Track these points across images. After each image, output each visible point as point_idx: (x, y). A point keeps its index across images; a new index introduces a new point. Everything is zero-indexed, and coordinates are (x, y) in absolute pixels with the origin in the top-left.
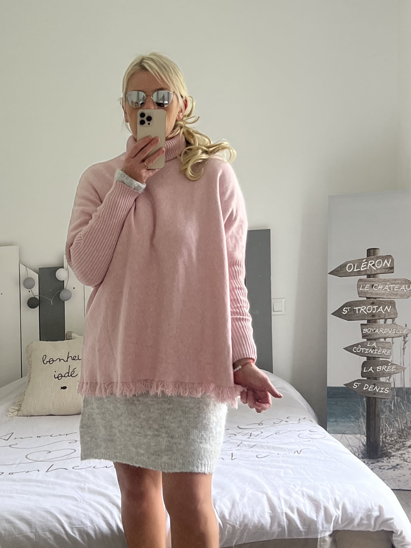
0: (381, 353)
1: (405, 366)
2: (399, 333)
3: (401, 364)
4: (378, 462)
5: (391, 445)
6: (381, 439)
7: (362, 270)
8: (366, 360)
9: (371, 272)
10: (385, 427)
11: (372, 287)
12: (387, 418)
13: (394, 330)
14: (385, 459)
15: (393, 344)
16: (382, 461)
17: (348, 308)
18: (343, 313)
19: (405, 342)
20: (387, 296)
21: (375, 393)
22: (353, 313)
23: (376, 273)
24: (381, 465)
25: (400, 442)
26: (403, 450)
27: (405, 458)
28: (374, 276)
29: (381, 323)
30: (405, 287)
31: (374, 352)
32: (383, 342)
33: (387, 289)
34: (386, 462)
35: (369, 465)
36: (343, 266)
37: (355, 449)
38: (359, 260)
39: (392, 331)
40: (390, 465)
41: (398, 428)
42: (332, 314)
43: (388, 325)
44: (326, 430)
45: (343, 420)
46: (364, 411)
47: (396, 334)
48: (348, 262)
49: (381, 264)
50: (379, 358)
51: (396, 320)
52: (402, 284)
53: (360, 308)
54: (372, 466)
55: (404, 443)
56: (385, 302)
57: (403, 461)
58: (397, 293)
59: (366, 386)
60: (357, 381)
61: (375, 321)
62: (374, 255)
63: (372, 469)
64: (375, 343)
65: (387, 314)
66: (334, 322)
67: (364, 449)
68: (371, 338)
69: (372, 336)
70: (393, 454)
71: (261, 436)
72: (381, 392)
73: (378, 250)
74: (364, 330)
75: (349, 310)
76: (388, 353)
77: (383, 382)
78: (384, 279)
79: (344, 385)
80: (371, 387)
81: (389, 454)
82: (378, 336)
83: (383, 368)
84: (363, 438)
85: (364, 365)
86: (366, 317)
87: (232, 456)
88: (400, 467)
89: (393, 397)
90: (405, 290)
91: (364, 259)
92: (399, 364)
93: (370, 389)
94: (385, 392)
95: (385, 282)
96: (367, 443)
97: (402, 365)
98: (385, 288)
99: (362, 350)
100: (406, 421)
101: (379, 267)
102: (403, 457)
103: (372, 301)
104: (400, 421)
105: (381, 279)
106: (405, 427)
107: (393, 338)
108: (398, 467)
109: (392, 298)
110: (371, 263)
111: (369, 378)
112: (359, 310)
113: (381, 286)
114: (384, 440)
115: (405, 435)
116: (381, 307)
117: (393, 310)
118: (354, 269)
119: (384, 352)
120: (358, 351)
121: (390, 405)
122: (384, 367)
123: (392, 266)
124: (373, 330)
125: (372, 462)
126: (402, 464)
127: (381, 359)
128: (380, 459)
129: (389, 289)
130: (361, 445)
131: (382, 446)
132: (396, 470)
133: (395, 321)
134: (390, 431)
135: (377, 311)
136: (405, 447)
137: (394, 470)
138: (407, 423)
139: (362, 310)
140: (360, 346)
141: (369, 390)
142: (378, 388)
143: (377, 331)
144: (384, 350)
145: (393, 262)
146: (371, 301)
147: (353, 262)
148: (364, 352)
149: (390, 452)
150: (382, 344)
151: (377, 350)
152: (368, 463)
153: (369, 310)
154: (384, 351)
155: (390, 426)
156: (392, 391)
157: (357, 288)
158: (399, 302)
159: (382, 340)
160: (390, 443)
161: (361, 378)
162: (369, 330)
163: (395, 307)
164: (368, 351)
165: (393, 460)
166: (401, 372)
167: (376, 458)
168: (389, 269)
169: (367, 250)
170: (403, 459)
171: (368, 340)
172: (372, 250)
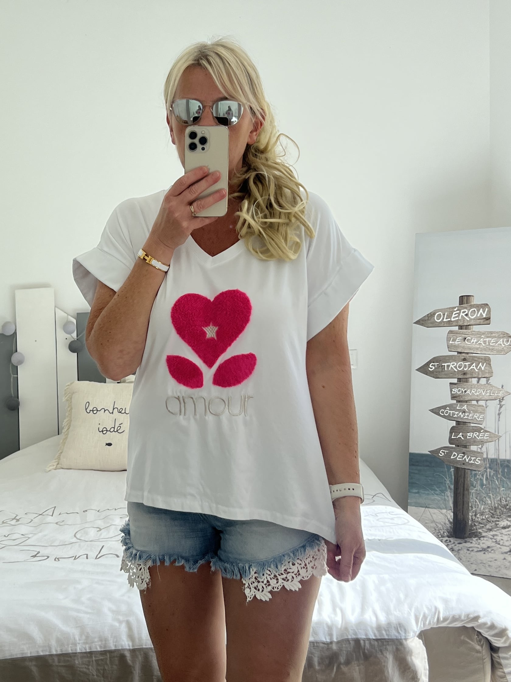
0: (472, 418)
1: (500, 435)
2: (494, 396)
3: (495, 432)
4: (466, 542)
5: (482, 524)
6: (470, 517)
7: (452, 320)
8: (455, 425)
9: (464, 322)
10: (474, 503)
11: (465, 341)
12: (478, 494)
13: (488, 391)
14: (474, 539)
15: (486, 408)
16: (471, 541)
17: (436, 364)
18: (429, 369)
19: (501, 407)
20: (481, 351)
21: (464, 463)
22: (441, 370)
23: (469, 324)
24: (468, 546)
25: (493, 521)
26: (495, 531)
27: (498, 540)
28: (467, 327)
29: (473, 383)
30: (503, 341)
31: (464, 416)
34: (475, 543)
35: (455, 545)
36: (432, 315)
37: (440, 526)
38: (450, 308)
39: (486, 393)
40: (480, 547)
41: (490, 505)
42: (416, 370)
43: (482, 385)
47: (491, 397)
48: (436, 310)
49: (475, 313)
50: (470, 423)
51: (491, 381)
52: (499, 338)
53: (449, 364)
54: (458, 547)
55: (497, 523)
56: (479, 358)
57: (494, 543)
58: (494, 347)
59: (454, 454)
60: (443, 448)
61: (466, 380)
62: (467, 303)
64: (465, 406)
65: (480, 373)
66: (419, 380)
67: (450, 527)
68: (462, 399)
69: (462, 397)
70: (484, 534)
72: (472, 462)
73: (472, 298)
74: (453, 390)
75: (436, 367)
76: (481, 418)
77: (474, 451)
78: (479, 332)
79: (429, 451)
80: (460, 456)
81: (479, 535)
82: (469, 398)
83: (474, 435)
84: (449, 514)
85: (453, 430)
86: (456, 375)
88: (493, 550)
89: (485, 469)
90: (502, 345)
91: (455, 308)
92: (493, 432)
93: (459, 458)
94: (476, 463)
95: (479, 334)
96: (454, 520)
97: (497, 433)
98: (479, 342)
99: (450, 413)
100: (499, 497)
101: (473, 317)
102: (495, 539)
104: (493, 498)
105: (474, 331)
106: (498, 504)
107: (487, 400)
108: (490, 550)
109: (488, 354)
110: (464, 312)
111: (458, 446)
112: (448, 366)
113: (474, 340)
114: (474, 518)
115: (499, 514)
116: (474, 364)
117: (487, 368)
118: (443, 319)
119: (476, 417)
120: (446, 413)
122: (476, 434)
123: (488, 316)
124: (464, 391)
125: (459, 542)
126: (493, 546)
127: (472, 425)
128: (468, 539)
129: (484, 343)
130: (447, 522)
131: (471, 525)
132: (486, 553)
133: (489, 381)
134: (481, 509)
135: (468, 368)
136: (498, 527)
137: (484, 553)
138: (500, 500)
139: (451, 367)
140: (448, 408)
141: (458, 459)
142: (468, 457)
143: (468, 392)
144: (475, 414)
145: (490, 313)
146: (463, 356)
147: (442, 311)
148: (453, 415)
149: (480, 533)
150: (474, 408)
151: (468, 414)
152: (454, 543)
153: (460, 367)
154: (477, 415)
156: (484, 462)
157: (447, 341)
158: (495, 359)
159: (474, 402)
160: (481, 521)
161: (448, 445)
162: (459, 391)
163: (490, 365)
164: (457, 415)
165: (483, 542)
166: (496, 440)
167: (464, 538)
168: (485, 320)
169: (460, 297)
170: (494, 541)
171: (458, 401)
172: (465, 298)
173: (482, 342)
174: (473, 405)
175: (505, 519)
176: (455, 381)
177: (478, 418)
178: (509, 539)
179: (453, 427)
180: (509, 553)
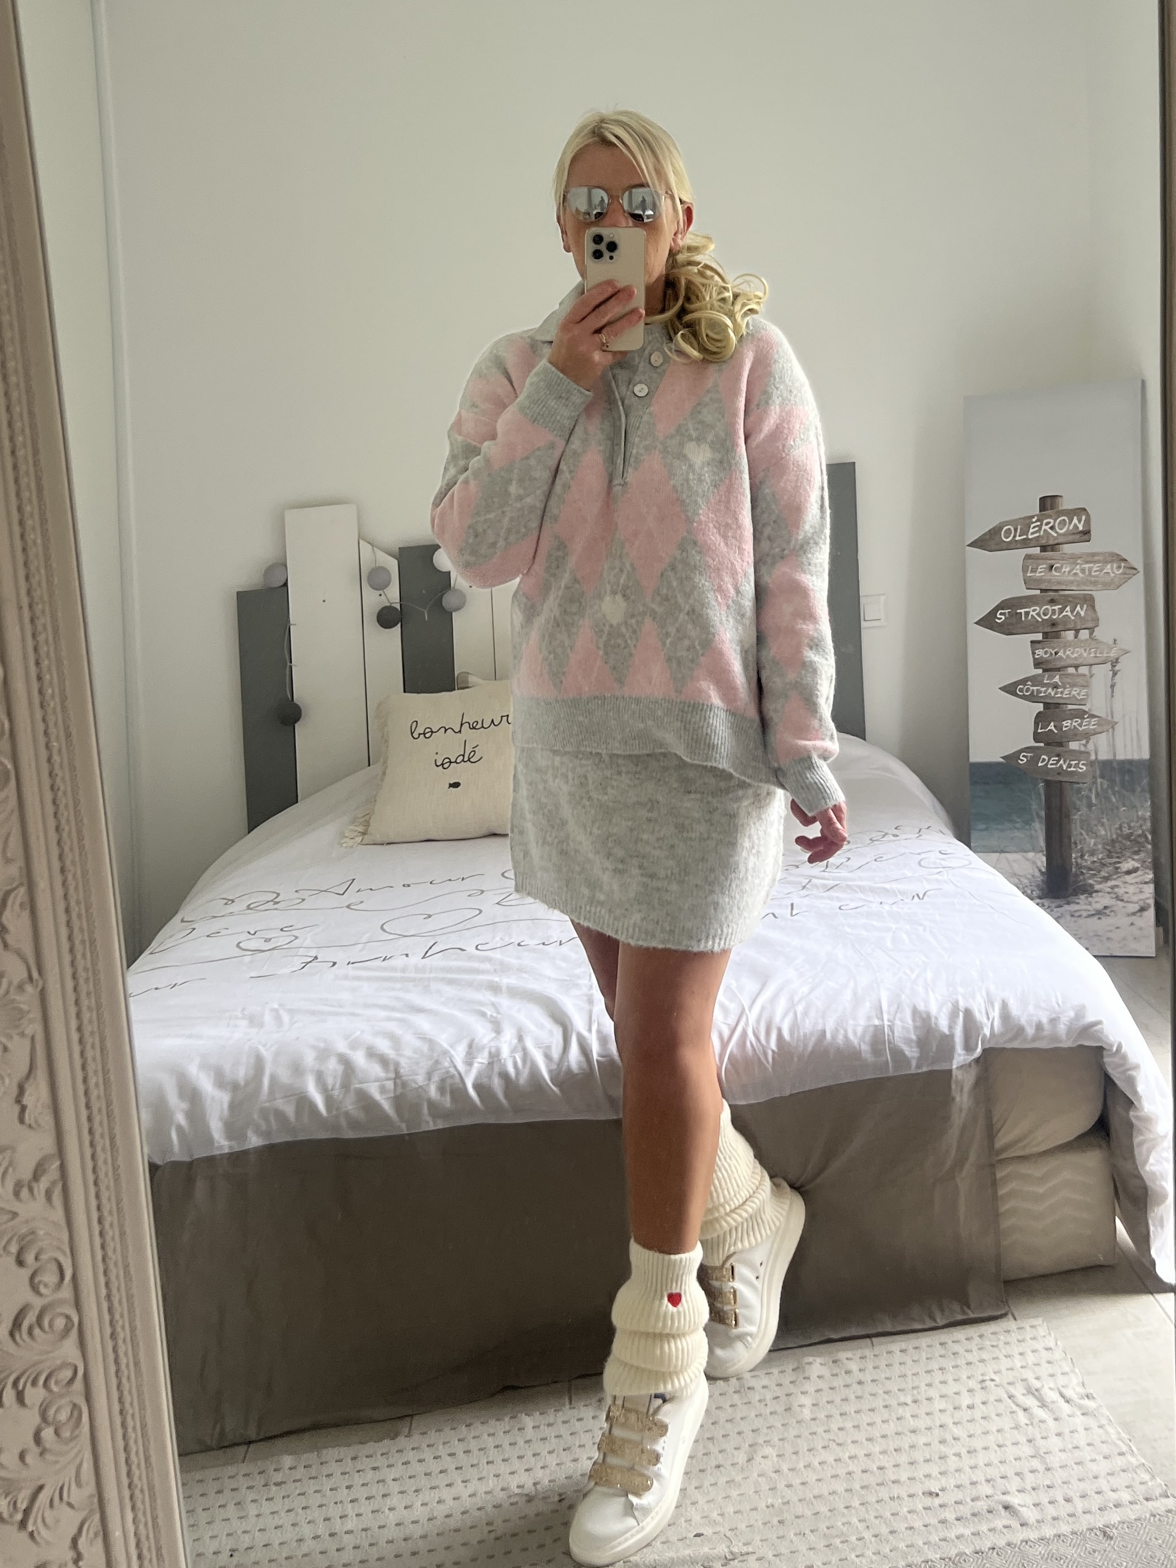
0: (1068, 696)
1: (1116, 720)
2: (1102, 657)
3: (1107, 716)
4: (1068, 903)
5: (1092, 870)
6: (1074, 860)
7: (1030, 537)
8: (1042, 709)
9: (1048, 540)
11: (1051, 570)
13: (1093, 650)
14: (1082, 897)
15: (1091, 676)
16: (1077, 901)
17: (1007, 611)
18: (997, 620)
19: (1115, 674)
20: (1078, 586)
21: (1060, 772)
22: (1015, 621)
23: (1056, 542)
24: (1073, 910)
25: (1110, 863)
26: (1115, 879)
27: (1120, 894)
28: (1053, 547)
29: (1068, 638)
30: (1112, 568)
31: (1056, 693)
32: (1072, 675)
33: (1076, 574)
34: (1083, 903)
35: (1052, 911)
36: (995, 531)
37: (1024, 882)
38: (1024, 518)
39: (1090, 653)
40: (1092, 909)
42: (976, 623)
43: (1082, 641)
44: (969, 846)
45: (1000, 827)
47: (1097, 659)
48: (1004, 522)
49: (1065, 525)
50: (1066, 704)
51: (1097, 633)
52: (1106, 562)
53: (1028, 609)
54: (1057, 912)
55: (1118, 865)
56: (1074, 597)
57: (1114, 900)
58: (1097, 579)
59: (1044, 758)
60: (1025, 750)
61: (1057, 635)
62: (1052, 508)
63: (1057, 919)
64: (1058, 677)
65: (1079, 622)
66: (981, 639)
67: (1042, 881)
68: (1050, 666)
69: (1051, 663)
70: (1097, 887)
71: (847, 866)
72: (1072, 769)
73: (1060, 499)
74: (1036, 652)
75: (1007, 615)
76: (1083, 696)
77: (1073, 751)
78: (1073, 554)
79: (1002, 757)
80: (1053, 760)
81: (1090, 888)
82: (1063, 664)
83: (1074, 724)
84: (1040, 859)
85: (1039, 718)
86: (1039, 627)
87: (792, 909)
88: (1112, 911)
90: (1111, 574)
91: (1033, 517)
92: (1103, 715)
93: (1051, 764)
94: (1078, 769)
95: (1074, 558)
96: (1047, 867)
97: (1109, 718)
98: (1074, 571)
99: (1033, 691)
101: (1061, 532)
102: (1115, 893)
103: (1051, 595)
105: (1065, 554)
106: (1117, 834)
107: (1091, 665)
108: (1107, 911)
109: (1088, 590)
110: (1047, 524)
111: (1047, 744)
112: (1027, 614)
113: (1066, 568)
114: (1079, 860)
115: (1119, 851)
116: (1068, 608)
117: (1089, 612)
118: (1015, 536)
119: (1075, 693)
120: (1027, 692)
122: (1076, 722)
123: (1086, 529)
124: (1053, 653)
125: (1058, 903)
126: (1113, 906)
127: (1070, 707)
128: (1072, 899)
129: (1082, 573)
130: (1037, 874)
131: (1076, 872)
132: (1103, 918)
133: (1094, 634)
134: (1089, 844)
135: (1059, 615)
136: (1119, 873)
137: (1099, 918)
138: (1120, 828)
139: (1032, 615)
140: (1029, 683)
141: (1049, 766)
142: (1065, 762)
143: (1061, 653)
144: (1074, 689)
145: (1089, 523)
146: (1048, 596)
147: (1014, 523)
148: (1037, 694)
149: (1091, 886)
150: (1071, 679)
151: (1062, 689)
152: (1049, 907)
153: (1045, 614)
154: (1076, 691)
156: (1091, 766)
157: (1023, 571)
158: (1101, 597)
159: (1071, 670)
160: (1092, 866)
161: (1034, 744)
162: (1046, 653)
163: (1093, 607)
164: (1045, 692)
165: (1097, 899)
166: (1108, 731)
167: (1065, 897)
168: (1081, 535)
169: (1040, 499)
170: (1114, 896)
171: (1045, 671)
172: (1049, 500)
173: (1078, 571)
174: (1070, 674)
175: (1129, 857)
177: (1079, 694)
178: (1137, 890)
179: (1040, 713)
180: (1138, 914)
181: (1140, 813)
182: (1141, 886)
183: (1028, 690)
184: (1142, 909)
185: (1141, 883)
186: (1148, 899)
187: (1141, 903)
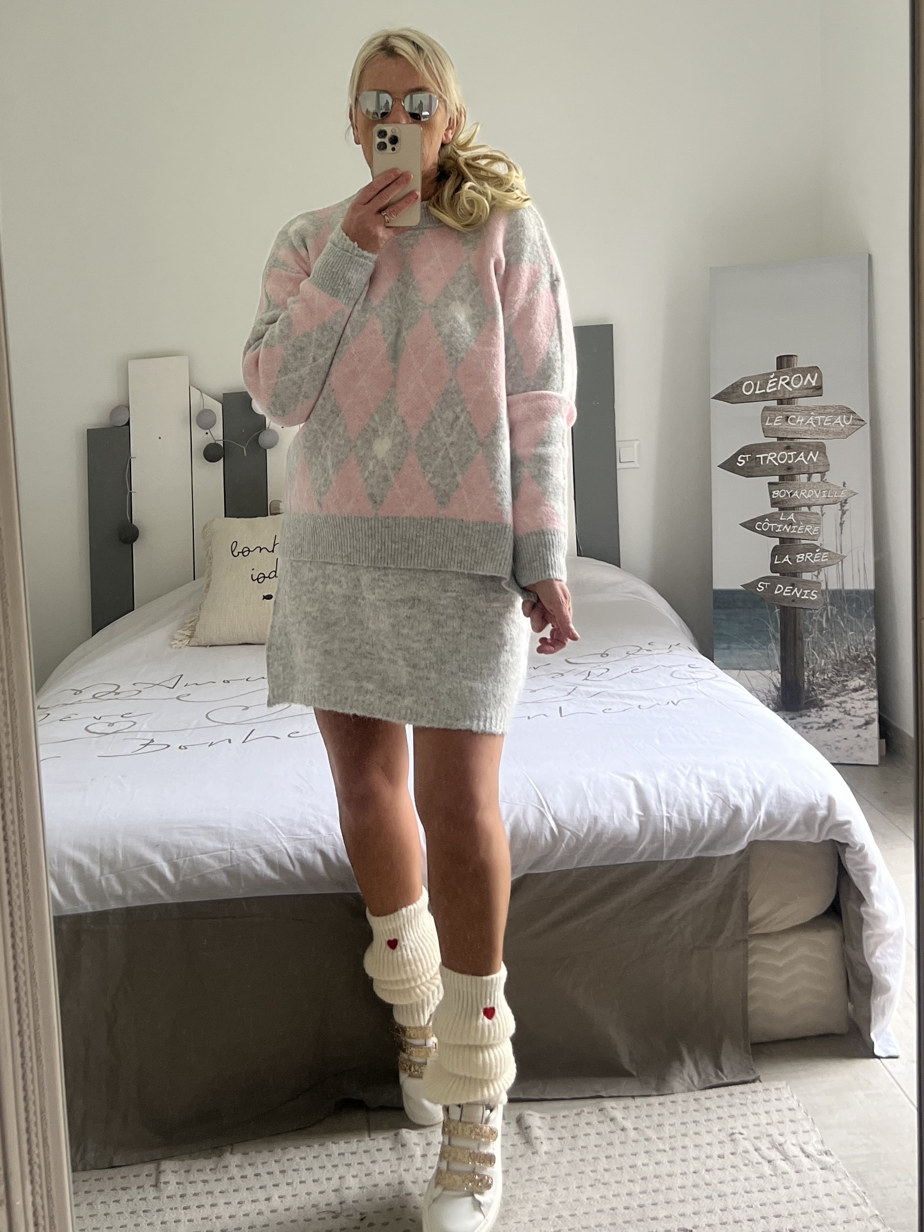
0: (802, 532)
1: (844, 554)
2: (832, 498)
3: (837, 551)
4: (801, 716)
5: (823, 687)
6: (806, 678)
7: (768, 391)
8: (778, 544)
9: (784, 394)
10: (811, 657)
11: (787, 420)
12: (816, 642)
13: (824, 492)
14: (813, 711)
15: (822, 515)
16: (808, 714)
17: (747, 456)
18: (738, 464)
19: (844, 513)
20: (811, 434)
21: (794, 599)
22: (754, 464)
23: (791, 396)
24: (807, 721)
25: (839, 682)
26: (843, 696)
27: (847, 709)
28: (790, 401)
29: (802, 481)
30: (842, 420)
31: (791, 530)
32: (807, 513)
33: (810, 424)
34: (815, 716)
36: (737, 385)
37: (762, 695)
38: (763, 375)
39: (822, 495)
40: (822, 722)
41: (834, 658)
42: (720, 466)
43: (814, 484)
45: (741, 647)
46: (777, 631)
47: (828, 500)
48: (745, 378)
49: (800, 381)
50: (800, 539)
51: (828, 476)
52: (837, 415)
53: (766, 455)
54: (793, 723)
55: (846, 683)
56: (808, 444)
57: (843, 714)
58: (829, 429)
59: (779, 587)
60: (763, 579)
61: (792, 478)
62: (788, 366)
64: (792, 515)
65: (811, 466)
66: (723, 480)
67: (778, 694)
68: (786, 506)
69: (787, 503)
70: (827, 702)
72: (805, 597)
73: (795, 358)
74: (774, 492)
75: (747, 460)
76: (815, 532)
77: (808, 581)
78: (808, 407)
79: (742, 586)
80: (788, 589)
81: (821, 703)
82: (796, 503)
83: (807, 557)
84: (776, 676)
85: (775, 551)
86: (776, 470)
88: (840, 724)
89: (825, 606)
90: (841, 425)
91: (771, 374)
92: (834, 551)
93: (786, 593)
94: (811, 597)
95: (807, 411)
96: (782, 683)
97: (839, 553)
98: (808, 422)
99: (770, 527)
100: (847, 646)
101: (797, 387)
102: (844, 708)
103: (786, 443)
104: (838, 647)
105: (801, 406)
106: (846, 656)
107: (823, 505)
108: (836, 724)
109: (821, 438)
110: (783, 380)
111: (783, 574)
112: (765, 458)
113: (801, 419)
114: (811, 678)
115: (847, 670)
116: (802, 454)
117: (821, 458)
119: (808, 529)
120: (765, 528)
121: (821, 619)
122: (809, 555)
123: (819, 384)
124: (789, 493)
125: (792, 716)
126: (841, 719)
127: (803, 542)
128: (804, 712)
129: (815, 423)
130: (773, 689)
131: (808, 690)
132: (831, 729)
133: (825, 478)
134: (821, 664)
135: (794, 460)
136: (847, 690)
137: (829, 730)
138: (849, 650)
139: (770, 460)
140: (767, 520)
141: (784, 594)
142: (799, 590)
143: (796, 494)
144: (807, 526)
145: (822, 378)
147: (754, 378)
148: (774, 530)
149: (821, 700)
150: (805, 517)
151: (796, 526)
153: (782, 459)
155: (821, 655)
156: (823, 595)
157: (762, 422)
158: (831, 446)
159: (805, 509)
160: (822, 683)
161: (770, 574)
162: (782, 493)
163: (825, 453)
164: (781, 529)
165: (826, 713)
166: (838, 563)
167: (800, 710)
168: (814, 390)
169: (778, 358)
170: (843, 710)
171: (781, 509)
172: (785, 358)
173: (812, 422)
174: (803, 513)
175: (856, 676)
176: (776, 479)
177: (812, 531)
178: (864, 706)
179: (775, 549)
180: (864, 727)
181: (866, 638)
182: (866, 702)
183: (766, 526)
184: (867, 723)
185: (867, 700)
186: (872, 713)
187: (867, 718)
